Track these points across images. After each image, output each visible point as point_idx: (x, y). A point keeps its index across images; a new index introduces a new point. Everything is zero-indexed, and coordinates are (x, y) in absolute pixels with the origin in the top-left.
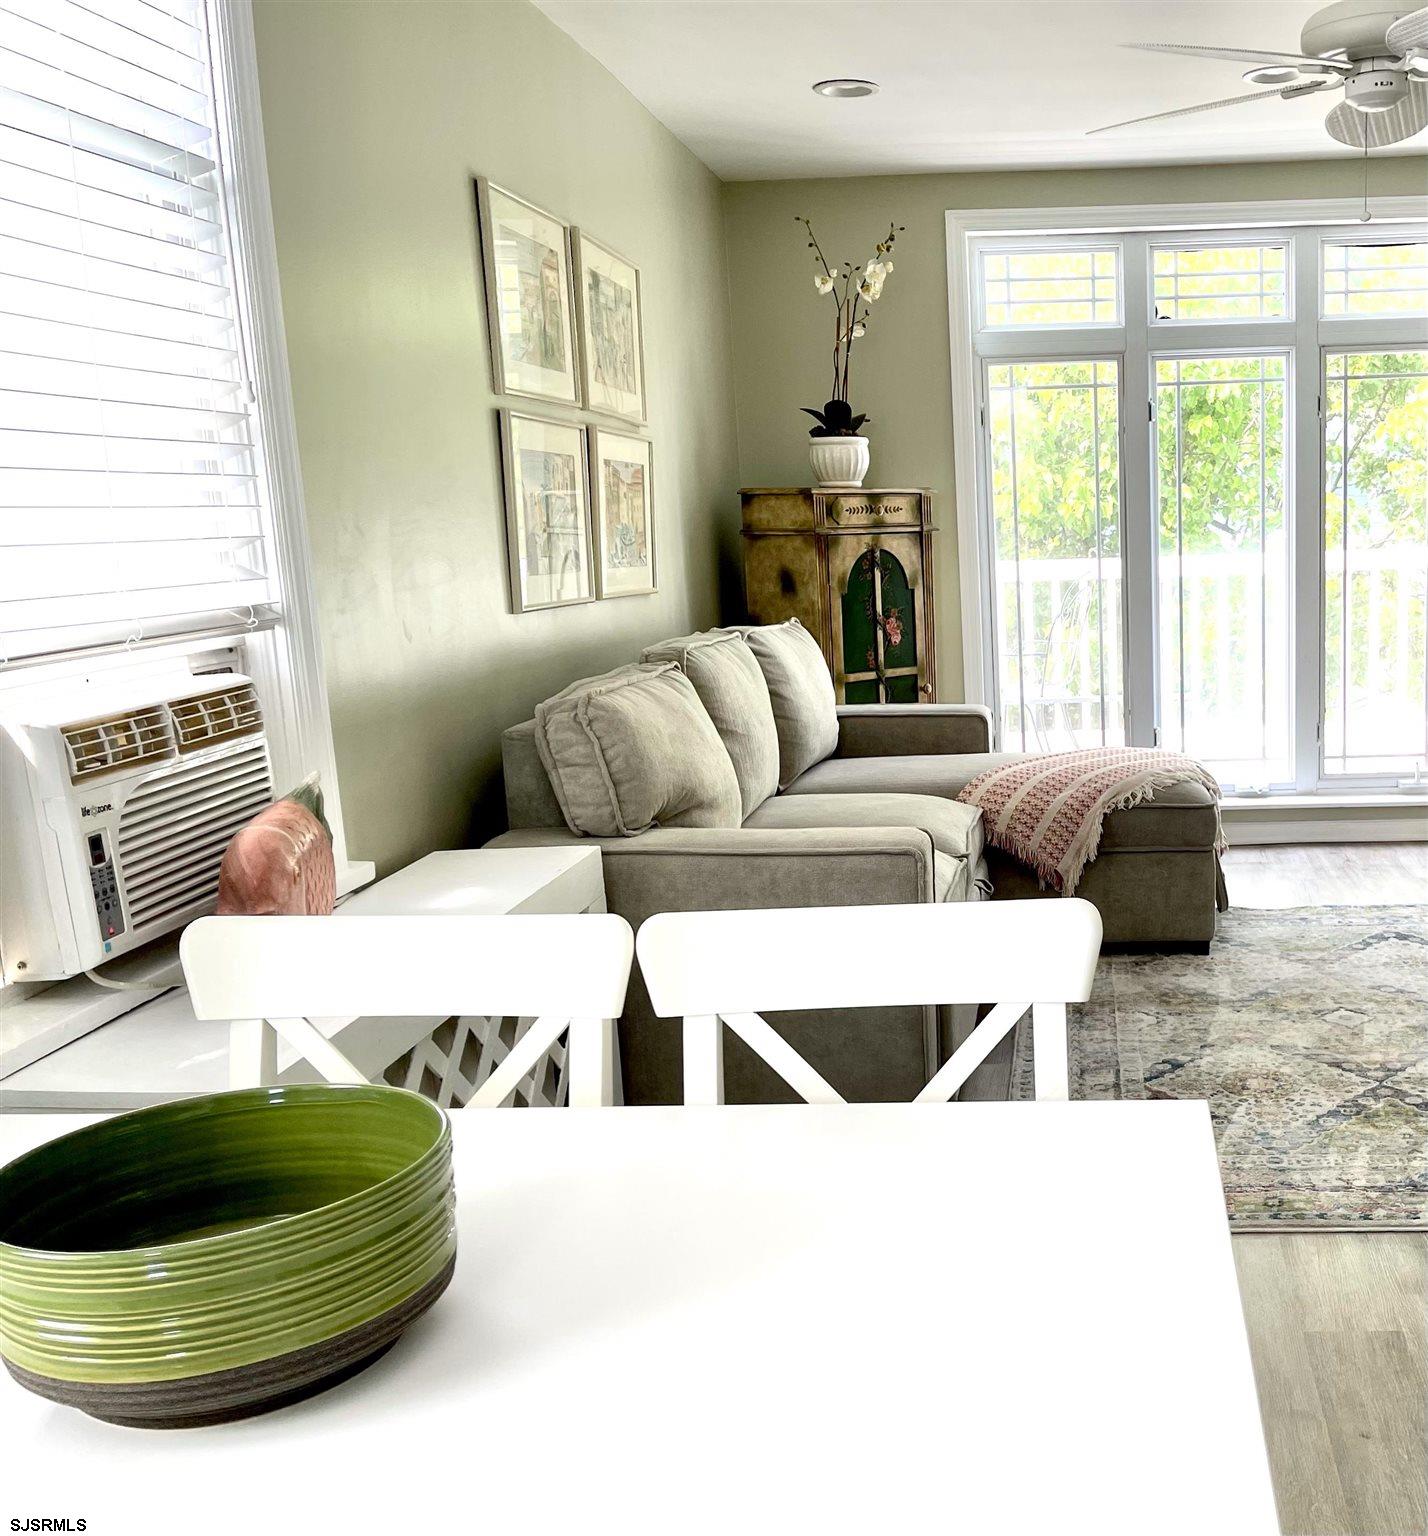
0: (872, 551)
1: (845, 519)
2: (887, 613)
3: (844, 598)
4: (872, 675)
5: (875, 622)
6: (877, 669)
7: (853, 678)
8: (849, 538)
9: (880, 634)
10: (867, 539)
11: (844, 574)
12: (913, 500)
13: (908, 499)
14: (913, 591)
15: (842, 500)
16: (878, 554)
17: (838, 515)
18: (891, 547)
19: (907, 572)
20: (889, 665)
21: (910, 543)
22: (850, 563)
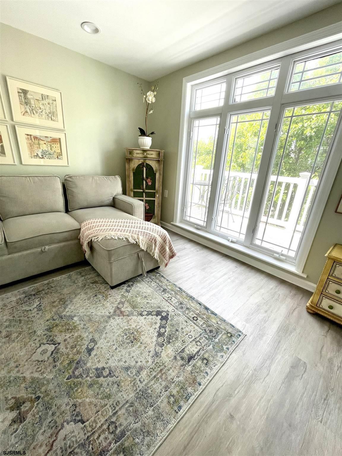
0: (143, 163)
1: (135, 155)
2: (147, 178)
3: (134, 173)
4: (142, 191)
5: (143, 179)
6: (143, 189)
7: (135, 190)
8: (136, 160)
9: (144, 182)
10: (142, 160)
11: (134, 168)
12: (158, 152)
13: (155, 152)
14: (156, 174)
15: (134, 151)
16: (145, 164)
17: (133, 154)
18: (150, 163)
19: (154, 169)
20: (146, 189)
21: (156, 163)
22: (136, 165)
